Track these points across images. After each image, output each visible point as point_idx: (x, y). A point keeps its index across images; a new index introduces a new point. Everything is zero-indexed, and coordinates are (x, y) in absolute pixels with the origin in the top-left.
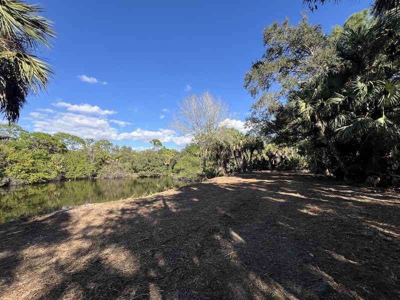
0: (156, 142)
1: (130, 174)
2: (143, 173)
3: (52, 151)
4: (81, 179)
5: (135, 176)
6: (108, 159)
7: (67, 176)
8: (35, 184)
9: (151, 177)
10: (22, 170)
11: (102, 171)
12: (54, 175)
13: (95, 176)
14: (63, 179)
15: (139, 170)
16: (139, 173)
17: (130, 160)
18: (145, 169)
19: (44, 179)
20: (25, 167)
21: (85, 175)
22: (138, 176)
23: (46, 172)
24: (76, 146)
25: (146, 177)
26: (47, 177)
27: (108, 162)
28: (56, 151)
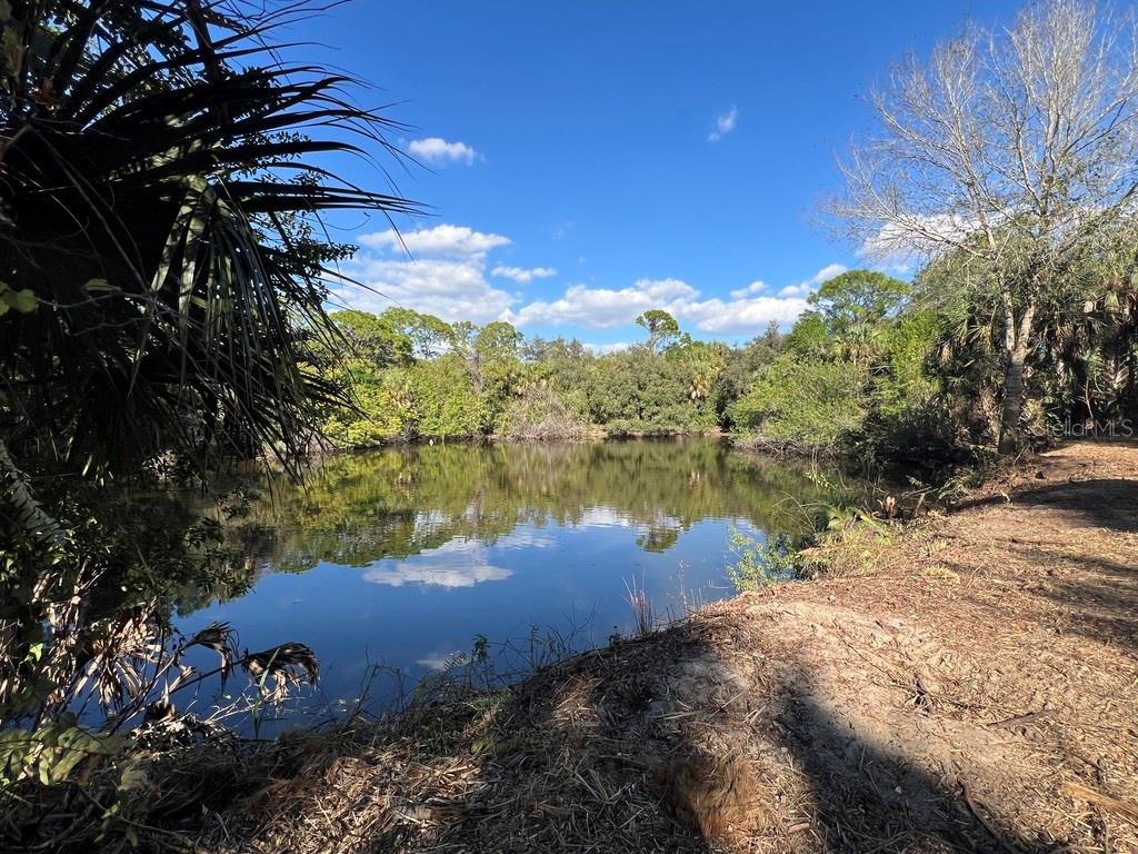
0: (657, 321)
1: (583, 428)
2: (624, 424)
3: (382, 362)
5: (598, 433)
6: (520, 381)
7: (423, 431)
8: (359, 450)
9: (648, 438)
11: (506, 416)
12: (393, 429)
13: (488, 431)
14: (416, 440)
15: (610, 414)
16: (610, 426)
17: (582, 384)
18: (627, 411)
19: (375, 437)
21: (465, 428)
22: (605, 434)
23: (377, 417)
24: (433, 347)
26: (381, 432)
27: (520, 390)
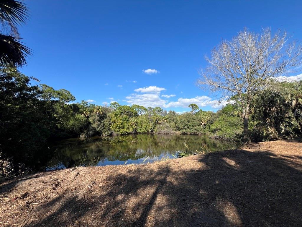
0: (193, 106)
1: (175, 132)
2: (184, 131)
3: (131, 116)
4: (145, 133)
5: (178, 133)
6: (160, 120)
7: (138, 131)
10: (117, 127)
11: (156, 128)
12: (131, 130)
14: (136, 133)
15: (181, 129)
16: (181, 131)
17: (174, 121)
20: (118, 125)
22: (180, 133)
24: (143, 113)
25: (187, 134)
27: (160, 122)
28: (132, 116)
